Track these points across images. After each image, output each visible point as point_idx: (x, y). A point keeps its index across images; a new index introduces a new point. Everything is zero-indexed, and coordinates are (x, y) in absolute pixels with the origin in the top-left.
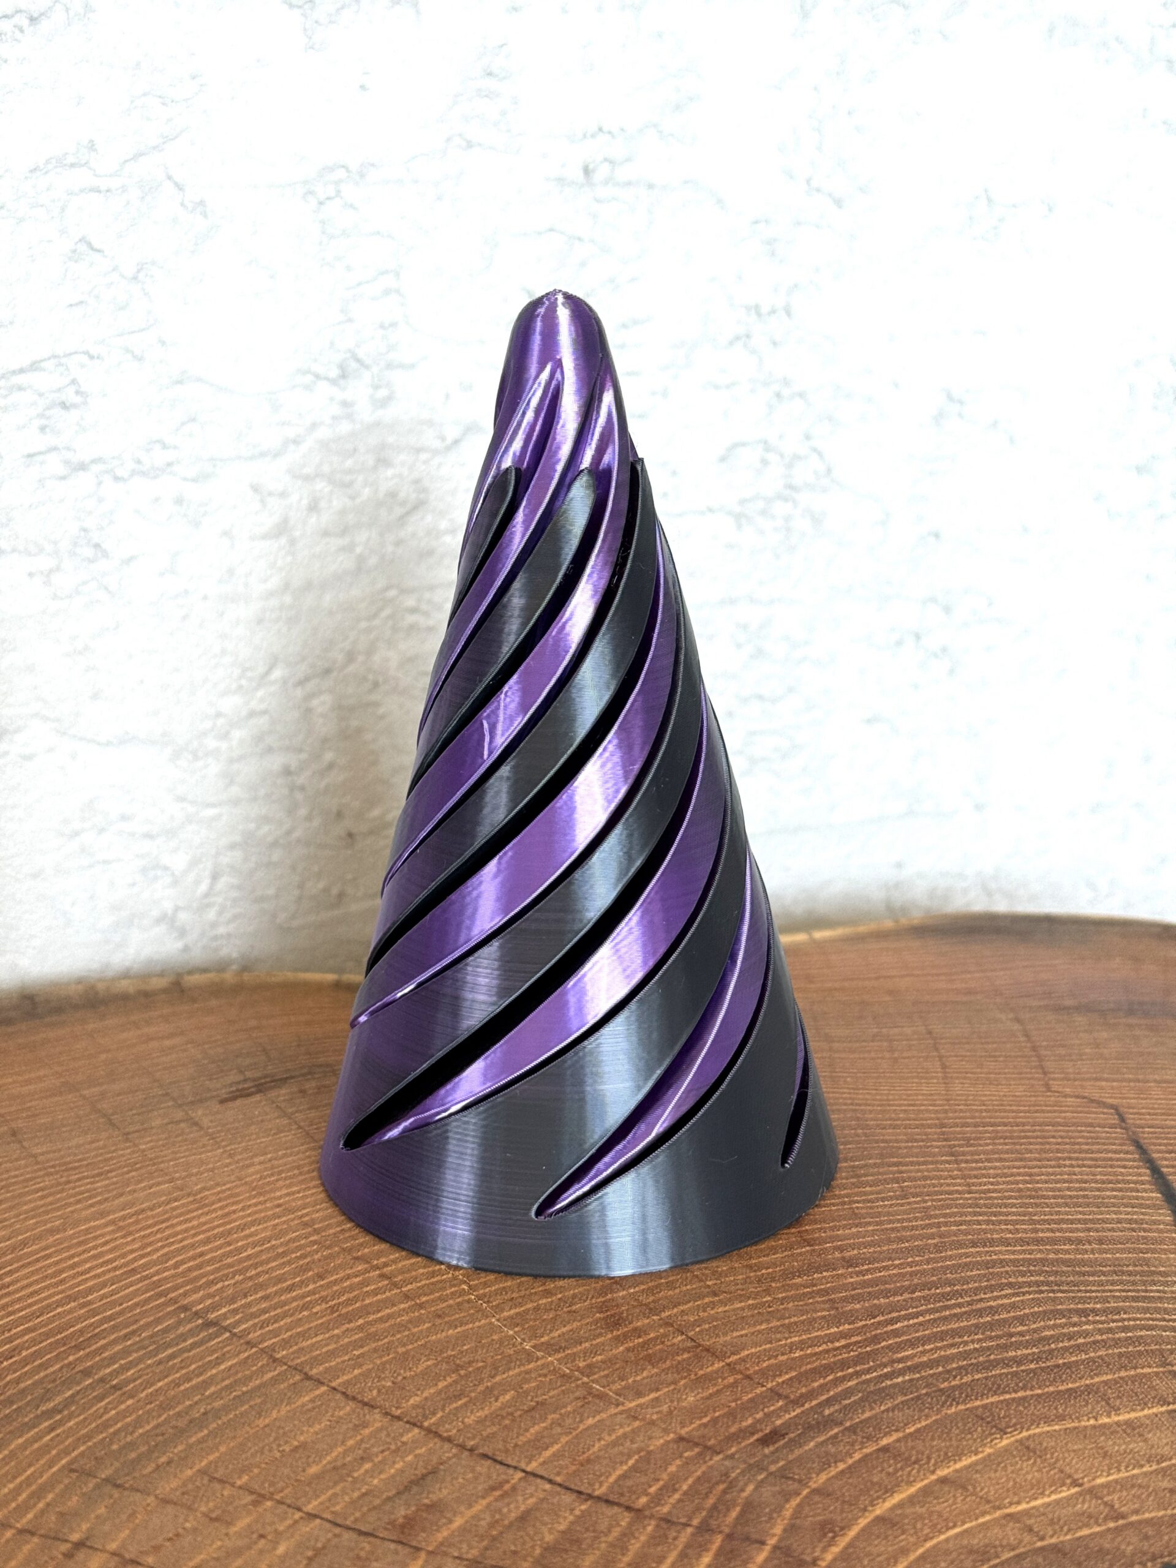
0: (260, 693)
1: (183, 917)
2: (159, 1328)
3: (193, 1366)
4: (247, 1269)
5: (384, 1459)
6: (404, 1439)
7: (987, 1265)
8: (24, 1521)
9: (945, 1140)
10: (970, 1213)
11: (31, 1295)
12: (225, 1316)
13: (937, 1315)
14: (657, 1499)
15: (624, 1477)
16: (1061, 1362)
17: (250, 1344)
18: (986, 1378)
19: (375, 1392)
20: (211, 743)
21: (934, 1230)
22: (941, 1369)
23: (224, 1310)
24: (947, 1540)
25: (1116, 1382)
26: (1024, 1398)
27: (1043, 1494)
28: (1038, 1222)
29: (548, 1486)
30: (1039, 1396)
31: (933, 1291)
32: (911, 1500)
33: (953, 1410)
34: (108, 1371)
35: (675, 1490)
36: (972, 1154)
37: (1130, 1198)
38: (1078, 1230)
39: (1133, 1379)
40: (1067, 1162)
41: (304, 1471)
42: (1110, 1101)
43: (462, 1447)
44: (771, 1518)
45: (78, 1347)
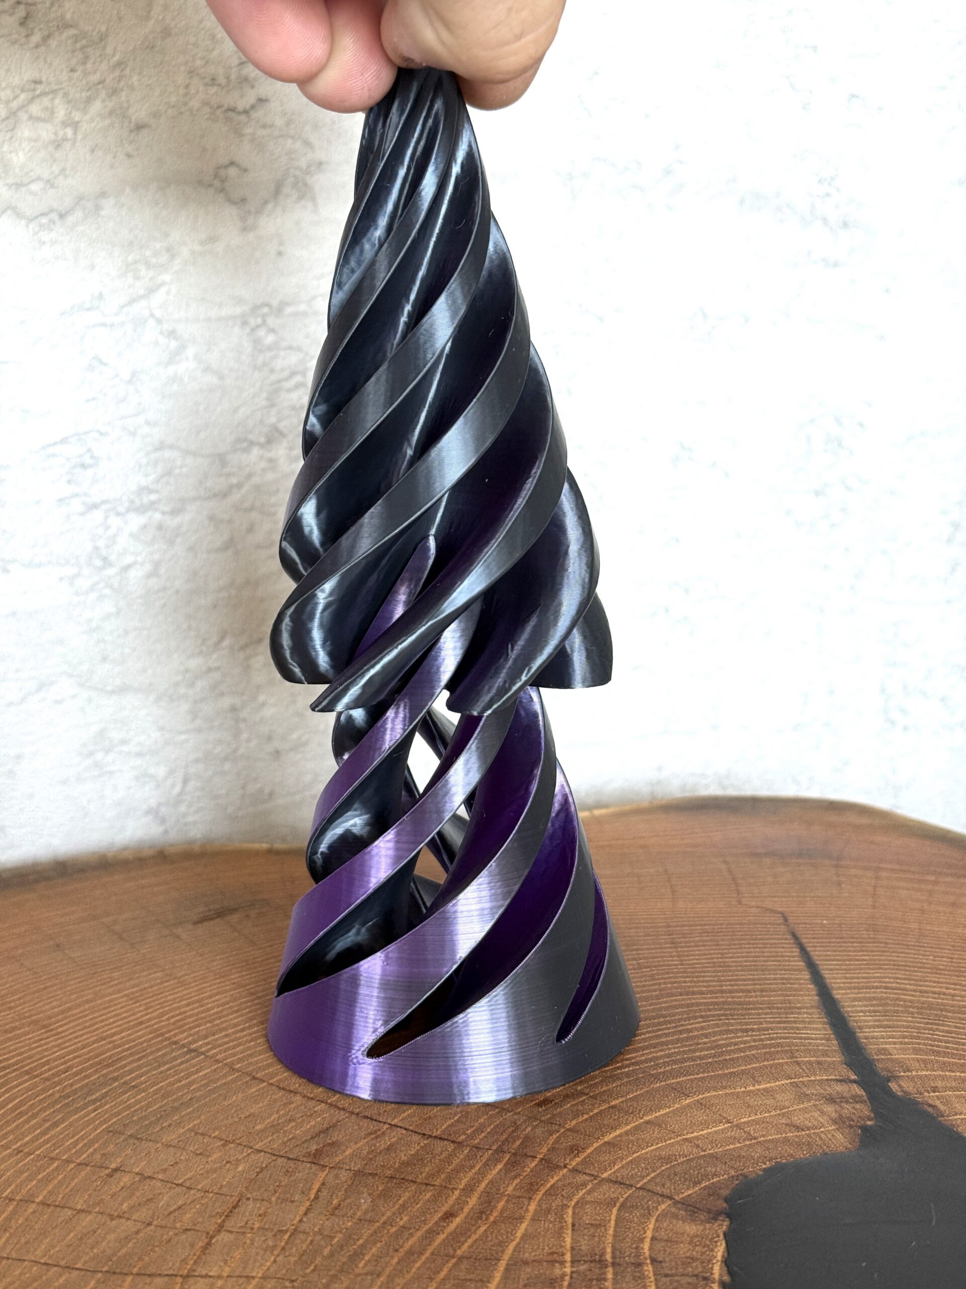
0: (215, 656)
1: (163, 810)
2: (160, 1053)
3: (182, 1074)
4: (214, 1020)
5: (303, 1120)
6: (316, 1109)
7: (688, 1006)
8: (82, 1158)
9: (669, 935)
10: (681, 977)
11: (77, 1037)
12: (201, 1046)
13: (653, 1034)
14: (472, 1137)
15: (451, 1125)
16: (728, 1057)
17: (218, 1061)
18: (680, 1068)
19: (297, 1085)
20: (182, 690)
21: (657, 987)
22: (652, 1063)
23: (200, 1043)
24: (647, 1153)
25: (761, 1067)
26: (703, 1078)
27: (708, 1128)
28: (724, 981)
29: (404, 1132)
30: (712, 1076)
31: (652, 1021)
32: (627, 1133)
33: (658, 1085)
34: (128, 1078)
35: (482, 1132)
36: (686, 942)
37: (784, 965)
38: (748, 985)
39: (771, 1066)
40: (747, 946)
41: (254, 1127)
42: (779, 909)
43: (352, 1113)
44: (540, 1144)
45: (108, 1066)
